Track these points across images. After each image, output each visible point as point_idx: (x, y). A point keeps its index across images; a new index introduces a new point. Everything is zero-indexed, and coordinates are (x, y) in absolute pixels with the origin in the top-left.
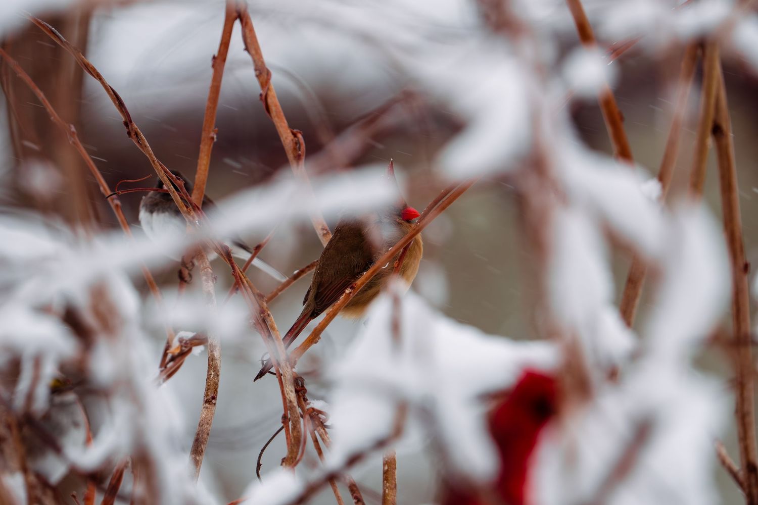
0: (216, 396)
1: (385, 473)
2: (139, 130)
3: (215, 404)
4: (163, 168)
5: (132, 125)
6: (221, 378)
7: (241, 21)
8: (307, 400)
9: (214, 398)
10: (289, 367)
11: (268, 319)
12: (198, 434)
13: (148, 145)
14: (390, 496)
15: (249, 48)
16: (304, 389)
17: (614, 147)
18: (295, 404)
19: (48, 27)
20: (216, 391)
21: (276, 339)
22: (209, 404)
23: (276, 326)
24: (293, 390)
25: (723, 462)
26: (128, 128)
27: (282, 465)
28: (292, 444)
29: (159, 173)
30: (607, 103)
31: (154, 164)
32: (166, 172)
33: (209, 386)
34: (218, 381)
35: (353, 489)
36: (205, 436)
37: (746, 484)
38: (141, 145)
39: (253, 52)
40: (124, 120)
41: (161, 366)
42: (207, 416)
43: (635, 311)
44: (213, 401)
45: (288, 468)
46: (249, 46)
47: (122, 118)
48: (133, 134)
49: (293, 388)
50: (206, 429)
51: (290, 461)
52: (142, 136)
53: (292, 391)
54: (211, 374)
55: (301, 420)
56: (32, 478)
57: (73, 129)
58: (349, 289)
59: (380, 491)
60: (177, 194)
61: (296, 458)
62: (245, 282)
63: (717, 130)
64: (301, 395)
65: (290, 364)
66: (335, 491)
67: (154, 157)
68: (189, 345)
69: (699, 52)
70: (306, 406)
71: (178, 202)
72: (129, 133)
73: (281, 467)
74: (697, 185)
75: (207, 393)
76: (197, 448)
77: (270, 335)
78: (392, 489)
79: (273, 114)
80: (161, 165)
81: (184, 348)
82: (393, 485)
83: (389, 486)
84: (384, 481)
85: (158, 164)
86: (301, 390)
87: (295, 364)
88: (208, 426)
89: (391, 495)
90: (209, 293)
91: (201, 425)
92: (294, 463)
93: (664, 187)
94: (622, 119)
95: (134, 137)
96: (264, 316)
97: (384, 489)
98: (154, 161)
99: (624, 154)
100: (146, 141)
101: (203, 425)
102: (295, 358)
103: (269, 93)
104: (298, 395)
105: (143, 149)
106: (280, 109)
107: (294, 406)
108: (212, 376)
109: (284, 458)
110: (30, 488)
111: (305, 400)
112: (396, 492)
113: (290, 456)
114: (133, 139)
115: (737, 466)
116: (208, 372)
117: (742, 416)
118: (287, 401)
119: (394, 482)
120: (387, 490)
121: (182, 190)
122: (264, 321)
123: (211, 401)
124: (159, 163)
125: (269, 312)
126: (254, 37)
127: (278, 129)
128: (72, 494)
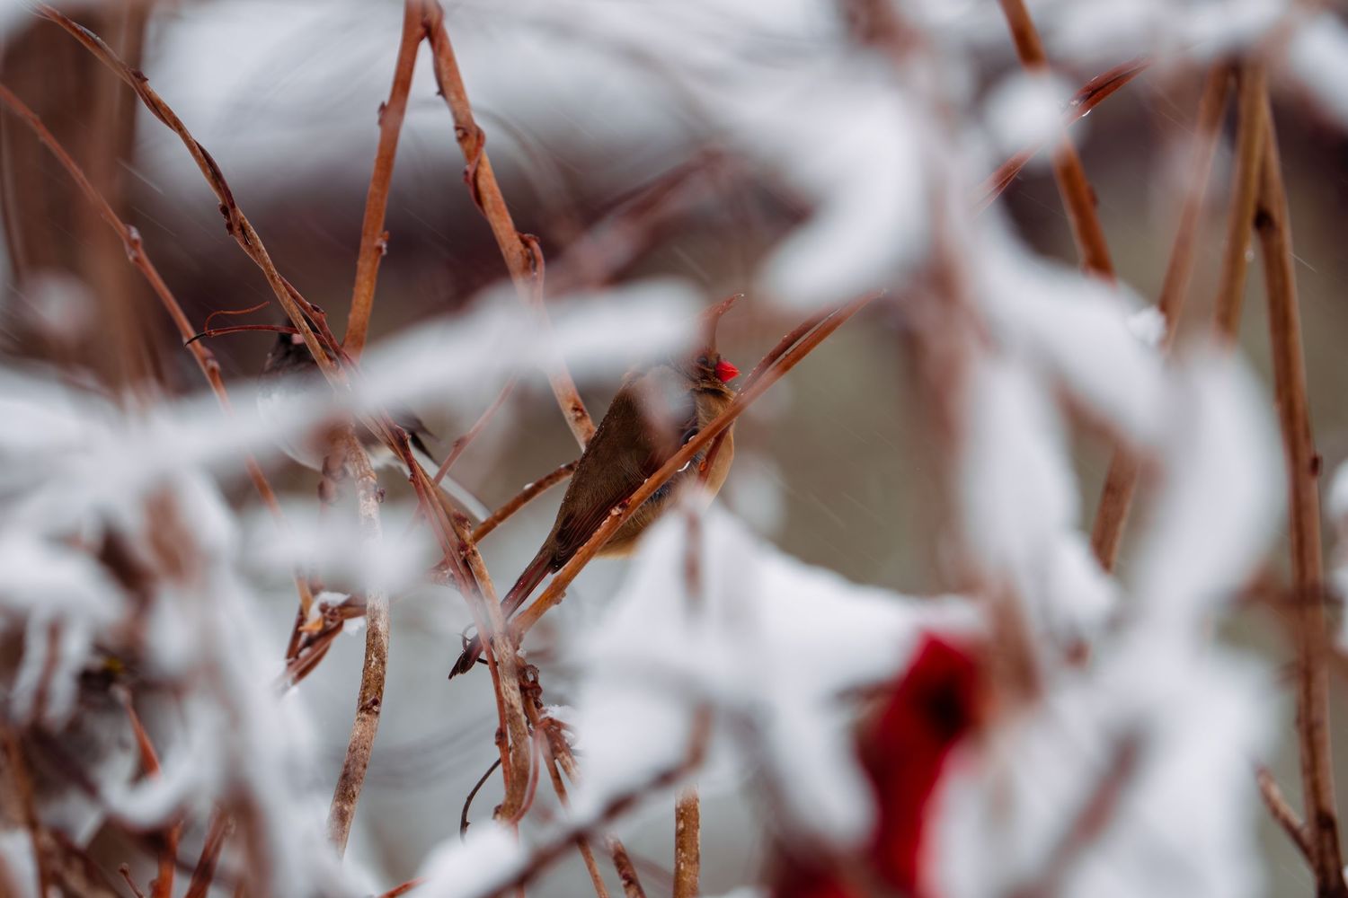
0: (381, 698)
1: (680, 834)
2: (247, 222)
3: (377, 713)
4: (290, 291)
5: (235, 212)
6: (388, 666)
7: (432, 42)
8: (542, 705)
9: (376, 702)
10: (510, 646)
11: (473, 559)
12: (347, 766)
13: (264, 248)
14: (687, 874)
15: (446, 92)
16: (535, 687)
17: (1080, 250)
18: (520, 710)
19: (88, 35)
20: (379, 690)
21: (487, 596)
22: (367, 713)
23: (486, 572)
24: (516, 685)
25: (1275, 811)
26: (229, 218)
27: (494, 818)
28: (513, 781)
29: (282, 299)
30: (1068, 172)
31: (274, 281)
32: (294, 297)
33: (367, 681)
34: (384, 672)
35: (621, 860)
36: (360, 769)
37: (1314, 850)
38: (250, 247)
39: (453, 97)
40: (221, 203)
41: (289, 656)
42: (364, 735)
43: (1118, 544)
44: (375, 708)
45: (505, 823)
46: (445, 87)
47: (219, 200)
48: (236, 228)
49: (516, 682)
50: (362, 756)
51: (511, 811)
52: (253, 231)
53: (513, 689)
54: (372, 661)
55: (530, 739)
56: (46, 839)
57: (135, 234)
58: (617, 508)
59: (670, 866)
60: (313, 336)
61: (520, 807)
62: (433, 494)
63: (1263, 221)
64: (529, 695)
65: (510, 640)
66: (590, 867)
67: (273, 269)
68: (338, 617)
69: (1232, 81)
70: (540, 715)
71: (314, 349)
72: (230, 227)
73: (494, 822)
74: (1227, 320)
75: (364, 693)
76: (346, 790)
77: (476, 589)
78: (691, 863)
79: (488, 206)
80: (285, 285)
81: (329, 623)
82: (694, 856)
83: (686, 857)
84: (677, 849)
85: (280, 282)
86: (531, 689)
87: (520, 639)
88: (365, 752)
89: (690, 874)
90: (369, 518)
91: (352, 750)
92: (517, 813)
93: (1169, 322)
94: (1094, 200)
95: (239, 233)
96: (467, 555)
97: (676, 863)
98: (272, 277)
99: (1099, 264)
100: (259, 240)
101: (355, 750)
102: (521, 630)
103: (481, 169)
104: (526, 695)
105: (254, 255)
106: (500, 198)
107: (517, 714)
108: (373, 664)
109: (499, 807)
110: (42, 856)
111: (538, 705)
112: (698, 868)
113: (509, 802)
114: (236, 236)
115: (1299, 819)
116: (367, 656)
117: (1308, 729)
118: (506, 705)
119: (694, 851)
120: (682, 864)
121: (322, 329)
122: (466, 563)
123: (371, 708)
124: (282, 280)
125: (475, 548)
126: (454, 71)
127: (496, 233)
128: (120, 868)
